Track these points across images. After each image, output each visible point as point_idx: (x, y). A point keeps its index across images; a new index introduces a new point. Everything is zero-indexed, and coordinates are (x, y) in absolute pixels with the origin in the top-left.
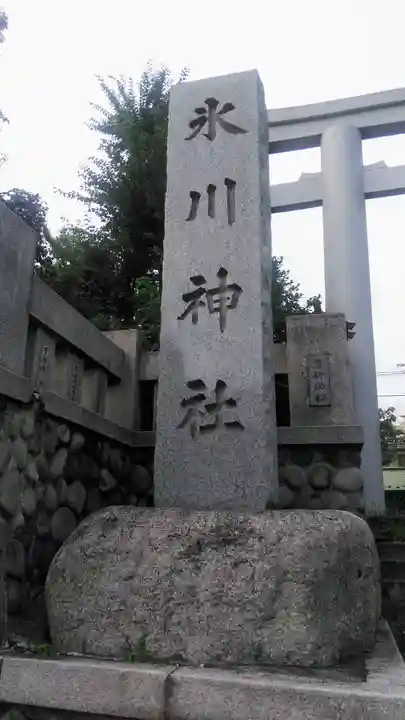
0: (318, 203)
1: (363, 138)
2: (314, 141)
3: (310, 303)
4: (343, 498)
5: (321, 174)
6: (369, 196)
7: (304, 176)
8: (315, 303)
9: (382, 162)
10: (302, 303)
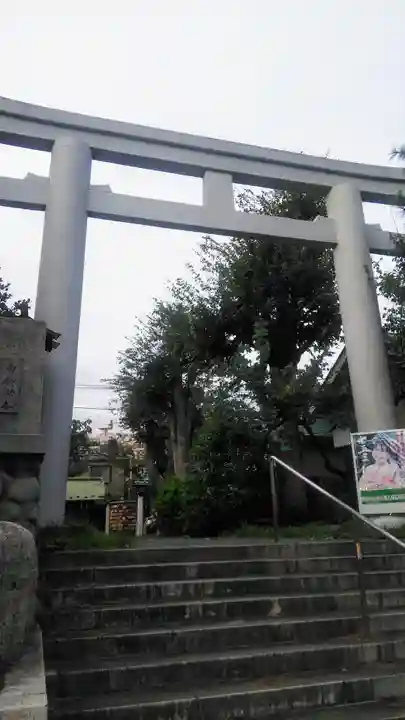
0: (42, 208)
1: (94, 158)
2: (46, 145)
3: (17, 306)
4: (15, 509)
5: (48, 180)
6: (91, 214)
7: (31, 176)
8: (23, 306)
9: (108, 186)
10: (10, 304)
